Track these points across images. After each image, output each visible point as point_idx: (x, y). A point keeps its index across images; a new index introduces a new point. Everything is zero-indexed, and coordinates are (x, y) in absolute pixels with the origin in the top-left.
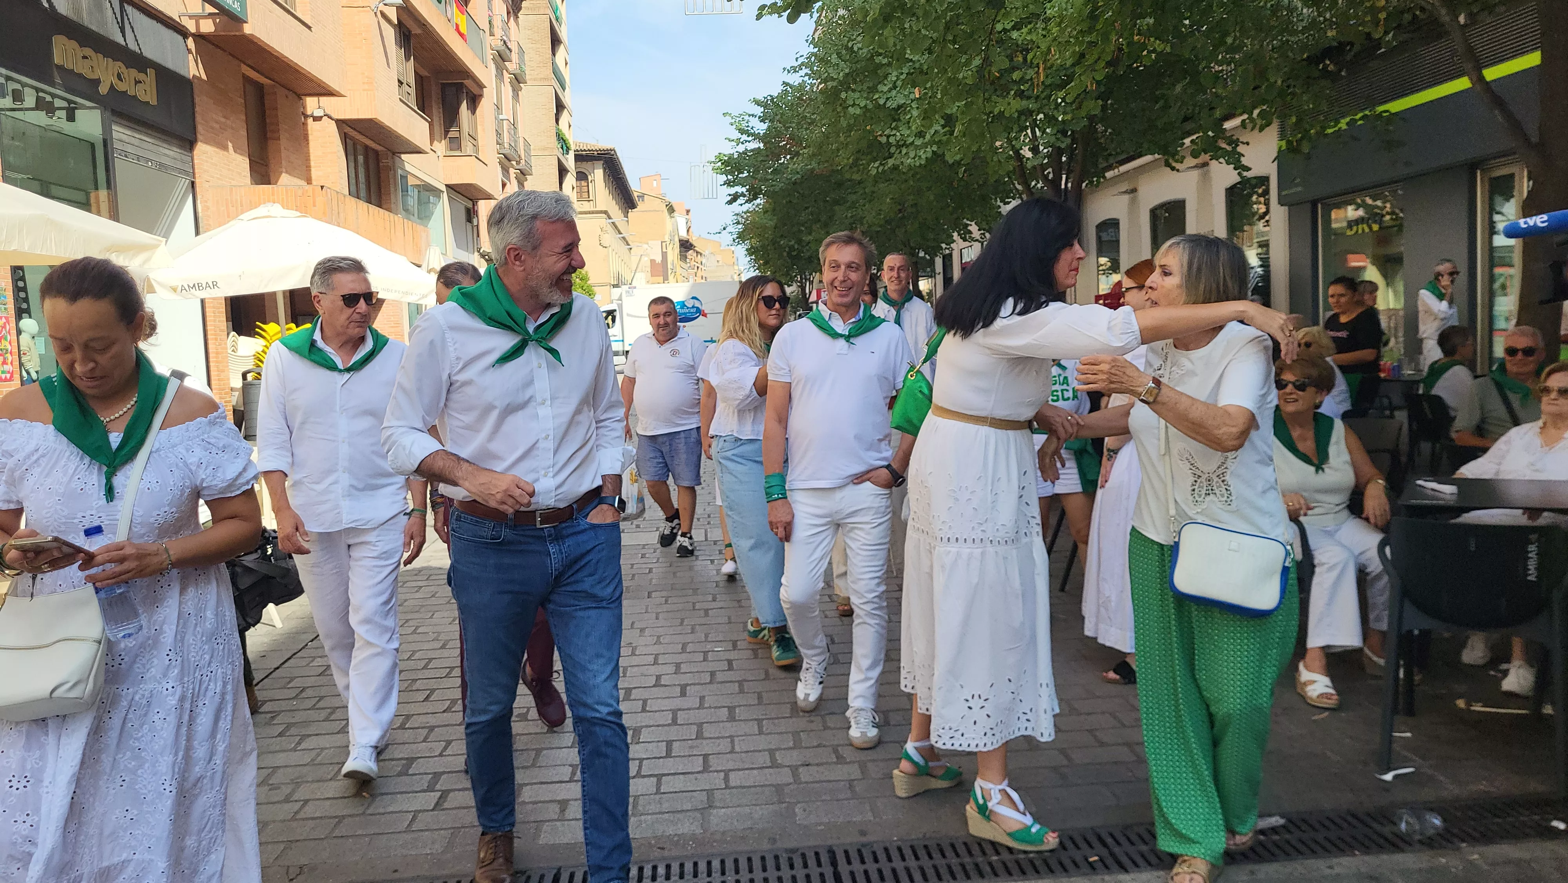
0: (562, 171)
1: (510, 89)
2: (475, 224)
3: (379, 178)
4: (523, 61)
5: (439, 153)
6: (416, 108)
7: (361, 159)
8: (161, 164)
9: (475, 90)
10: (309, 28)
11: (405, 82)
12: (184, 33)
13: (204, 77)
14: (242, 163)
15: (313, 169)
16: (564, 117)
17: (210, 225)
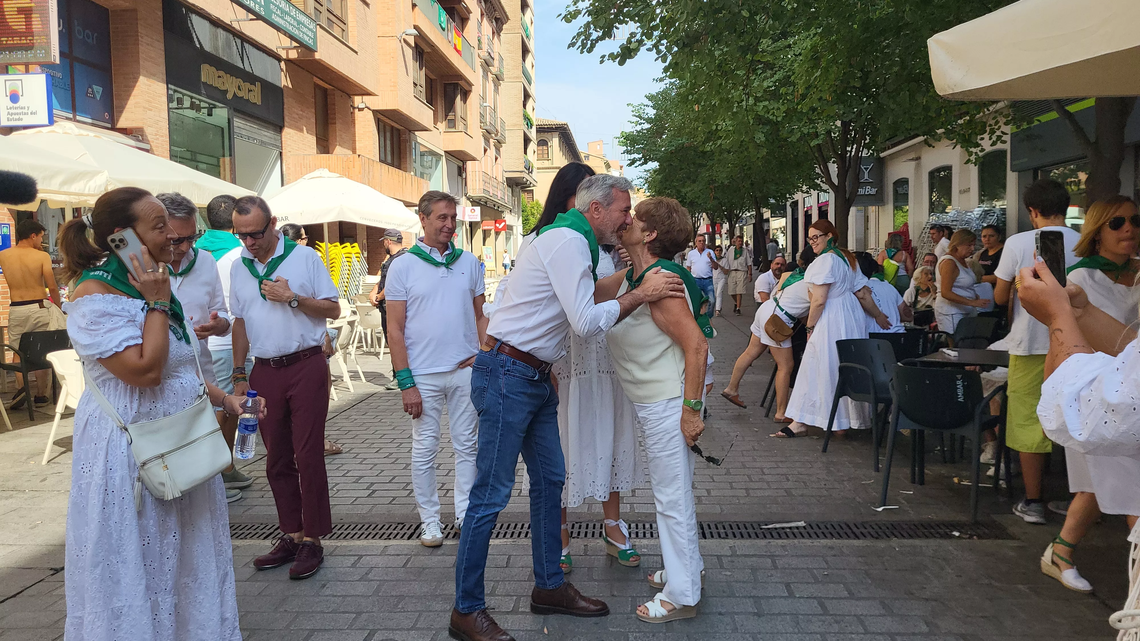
0: (527, 141)
1: (493, 85)
2: (464, 177)
3: (400, 148)
4: (502, 65)
5: (441, 130)
6: (425, 102)
7: (388, 135)
8: (262, 142)
9: (466, 87)
10: (356, 52)
11: (418, 84)
12: (279, 59)
13: (290, 86)
14: (312, 140)
15: (357, 142)
16: (530, 104)
17: (290, 179)
